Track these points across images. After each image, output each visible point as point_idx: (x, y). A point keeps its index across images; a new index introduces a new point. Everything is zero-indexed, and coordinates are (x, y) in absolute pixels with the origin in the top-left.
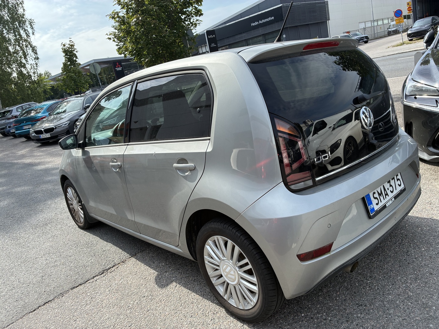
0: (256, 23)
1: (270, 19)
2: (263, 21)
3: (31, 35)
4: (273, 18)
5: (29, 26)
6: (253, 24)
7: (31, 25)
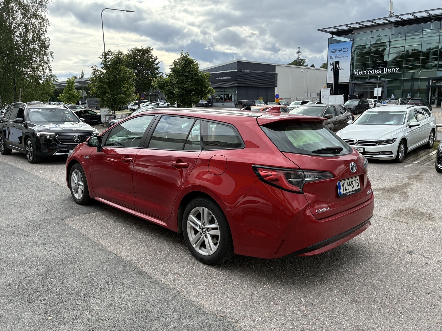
0: (219, 78)
1: (228, 78)
2: (224, 78)
3: (51, 61)
4: (230, 78)
5: (50, 56)
6: (217, 79)
7: (52, 55)
